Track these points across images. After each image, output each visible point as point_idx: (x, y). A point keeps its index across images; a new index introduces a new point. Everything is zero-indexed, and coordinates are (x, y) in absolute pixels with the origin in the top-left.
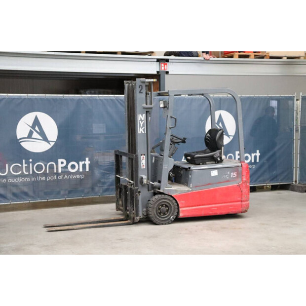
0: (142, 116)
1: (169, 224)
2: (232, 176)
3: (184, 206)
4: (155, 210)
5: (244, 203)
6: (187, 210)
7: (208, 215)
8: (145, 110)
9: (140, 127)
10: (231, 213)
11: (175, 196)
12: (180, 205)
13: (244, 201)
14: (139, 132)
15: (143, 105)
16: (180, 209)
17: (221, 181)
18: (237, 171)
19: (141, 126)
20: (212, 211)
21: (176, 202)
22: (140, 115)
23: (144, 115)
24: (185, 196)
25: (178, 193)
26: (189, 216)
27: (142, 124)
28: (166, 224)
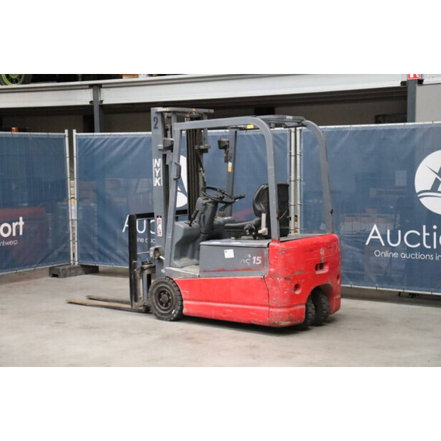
0: (158, 161)
1: (171, 321)
2: (254, 262)
3: (188, 297)
4: (154, 297)
5: (271, 310)
6: (192, 305)
7: (221, 319)
8: (161, 153)
9: (155, 177)
10: (252, 322)
11: (178, 281)
12: (183, 297)
13: (272, 307)
14: (155, 185)
15: (159, 145)
16: (184, 302)
17: (238, 268)
18: (262, 255)
19: (157, 175)
20: (224, 313)
21: (179, 290)
22: (156, 160)
23: (160, 160)
24: (190, 283)
25: (181, 278)
26: (196, 315)
27: (157, 172)
28: (166, 320)
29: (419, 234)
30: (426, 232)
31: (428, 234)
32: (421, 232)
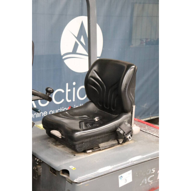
29: (63, 91)
30: (69, 89)
31: (70, 90)
32: (65, 90)
